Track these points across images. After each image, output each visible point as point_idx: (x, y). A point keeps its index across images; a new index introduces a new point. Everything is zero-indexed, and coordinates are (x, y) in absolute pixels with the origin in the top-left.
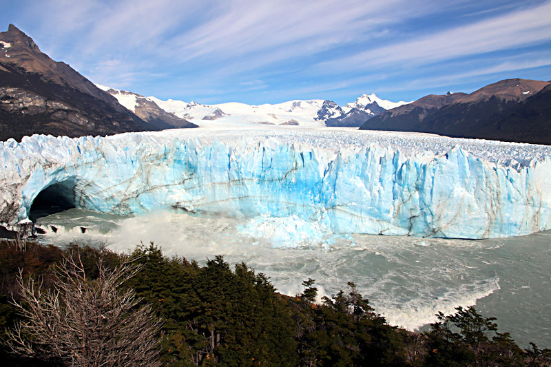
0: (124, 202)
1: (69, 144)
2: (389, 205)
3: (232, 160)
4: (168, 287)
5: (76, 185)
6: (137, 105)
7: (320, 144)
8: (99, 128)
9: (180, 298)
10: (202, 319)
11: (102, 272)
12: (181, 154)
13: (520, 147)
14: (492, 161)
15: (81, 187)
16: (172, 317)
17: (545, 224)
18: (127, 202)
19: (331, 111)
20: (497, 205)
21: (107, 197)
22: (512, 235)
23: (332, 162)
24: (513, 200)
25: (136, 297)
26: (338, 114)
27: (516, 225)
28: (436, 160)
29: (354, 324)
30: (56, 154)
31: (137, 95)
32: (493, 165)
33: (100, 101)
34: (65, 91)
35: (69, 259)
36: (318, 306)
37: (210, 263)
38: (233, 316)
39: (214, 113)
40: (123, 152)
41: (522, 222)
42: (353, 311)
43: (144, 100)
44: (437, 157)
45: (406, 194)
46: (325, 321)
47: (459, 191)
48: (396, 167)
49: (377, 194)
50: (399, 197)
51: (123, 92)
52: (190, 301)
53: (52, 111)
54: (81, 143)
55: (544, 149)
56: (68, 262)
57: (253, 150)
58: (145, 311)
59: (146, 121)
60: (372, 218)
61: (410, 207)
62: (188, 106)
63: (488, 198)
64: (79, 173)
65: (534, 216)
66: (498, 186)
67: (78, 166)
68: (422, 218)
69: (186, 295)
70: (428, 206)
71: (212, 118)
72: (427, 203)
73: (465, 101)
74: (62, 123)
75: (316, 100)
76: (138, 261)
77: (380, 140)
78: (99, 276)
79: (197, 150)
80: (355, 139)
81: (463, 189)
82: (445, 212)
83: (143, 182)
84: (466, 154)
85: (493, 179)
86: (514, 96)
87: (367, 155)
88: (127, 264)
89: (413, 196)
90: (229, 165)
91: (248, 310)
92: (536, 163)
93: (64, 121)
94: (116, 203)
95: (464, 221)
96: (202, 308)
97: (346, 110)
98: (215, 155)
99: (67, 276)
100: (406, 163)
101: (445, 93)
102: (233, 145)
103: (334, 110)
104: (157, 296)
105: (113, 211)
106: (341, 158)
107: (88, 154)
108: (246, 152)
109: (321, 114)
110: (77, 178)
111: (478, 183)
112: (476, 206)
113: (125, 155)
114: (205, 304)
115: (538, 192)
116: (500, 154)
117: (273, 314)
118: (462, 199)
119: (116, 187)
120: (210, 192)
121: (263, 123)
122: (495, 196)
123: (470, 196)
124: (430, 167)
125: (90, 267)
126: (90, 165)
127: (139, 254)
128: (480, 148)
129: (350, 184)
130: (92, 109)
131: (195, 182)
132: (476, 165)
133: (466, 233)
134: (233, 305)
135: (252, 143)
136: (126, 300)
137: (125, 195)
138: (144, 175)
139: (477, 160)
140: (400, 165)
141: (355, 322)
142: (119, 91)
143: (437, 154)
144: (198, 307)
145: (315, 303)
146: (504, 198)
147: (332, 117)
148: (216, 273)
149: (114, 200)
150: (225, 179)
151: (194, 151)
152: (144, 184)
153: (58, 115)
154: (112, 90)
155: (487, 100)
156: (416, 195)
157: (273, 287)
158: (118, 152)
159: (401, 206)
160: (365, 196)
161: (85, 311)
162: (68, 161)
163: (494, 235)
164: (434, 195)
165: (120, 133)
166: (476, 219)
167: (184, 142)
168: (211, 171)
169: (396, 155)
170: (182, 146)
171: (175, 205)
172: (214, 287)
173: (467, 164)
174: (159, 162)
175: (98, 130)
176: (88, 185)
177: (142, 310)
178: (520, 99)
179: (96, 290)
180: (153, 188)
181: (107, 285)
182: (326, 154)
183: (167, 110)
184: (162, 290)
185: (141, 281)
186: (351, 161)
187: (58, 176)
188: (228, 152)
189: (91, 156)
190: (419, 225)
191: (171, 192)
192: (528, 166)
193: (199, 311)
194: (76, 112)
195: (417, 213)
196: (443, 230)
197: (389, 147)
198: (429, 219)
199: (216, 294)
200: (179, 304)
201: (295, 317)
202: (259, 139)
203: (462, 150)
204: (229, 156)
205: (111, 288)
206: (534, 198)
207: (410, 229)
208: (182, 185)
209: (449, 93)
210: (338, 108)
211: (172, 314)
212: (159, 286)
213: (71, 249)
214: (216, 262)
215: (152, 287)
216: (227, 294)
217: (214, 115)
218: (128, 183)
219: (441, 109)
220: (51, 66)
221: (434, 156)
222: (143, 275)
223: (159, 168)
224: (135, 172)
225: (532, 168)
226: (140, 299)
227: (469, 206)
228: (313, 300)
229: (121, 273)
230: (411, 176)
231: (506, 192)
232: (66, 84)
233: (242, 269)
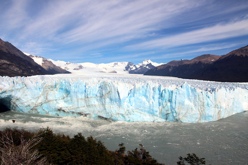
0: (35, 108)
1: (9, 80)
2: (157, 108)
3: (87, 89)
4: (55, 148)
5: (11, 100)
6: (43, 62)
7: (126, 81)
8: (24, 73)
9: (61, 154)
10: (71, 164)
11: (22, 142)
12: (63, 85)
13: (211, 83)
14: (200, 88)
15: (13, 100)
16: (57, 163)
17: (223, 116)
18: (36, 108)
19: (131, 67)
20: (203, 108)
21: (27, 105)
22: (210, 121)
23: (132, 89)
24: (210, 106)
25: (39, 154)
26: (134, 68)
27: (211, 116)
28: (177, 88)
29: (143, 163)
30: (2, 84)
31: (43, 58)
32: (201, 91)
33: (25, 60)
34: (8, 55)
35: (5, 136)
36: (126, 156)
37: (76, 136)
38: (86, 161)
39: (79, 67)
40: (35, 84)
41: (214, 115)
42: (142, 157)
43: (46, 60)
44: (177, 87)
45: (164, 104)
46: (129, 162)
47: (187, 102)
48: (160, 91)
49: (152, 103)
50: (161, 105)
51: (36, 56)
52: (65, 155)
53: (1, 64)
54: (15, 80)
55: (221, 84)
56: (5, 137)
57: (96, 84)
58: (43, 161)
59: (47, 70)
60: (150, 114)
61: (166, 109)
62: (67, 64)
63: (199, 105)
64: (13, 94)
65: (219, 113)
66: (203, 100)
67: (13, 90)
68: (171, 114)
69: (64, 152)
70: (174, 109)
71: (77, 69)
72: (173, 107)
73: (188, 63)
74: (6, 70)
75: (124, 62)
76: (41, 136)
77: (153, 80)
78: (20, 144)
79: (71, 84)
80: (142, 79)
81: (189, 101)
82: (182, 111)
83: (44, 98)
84: (190, 86)
85: (201, 96)
86: (208, 61)
87: (147, 86)
88: (35, 138)
89: (167, 104)
90: (85, 91)
91: (93, 159)
92: (218, 90)
93: (7, 69)
94: (31, 108)
95: (190, 115)
96: (71, 158)
97: (138, 66)
98: (78, 86)
99: (3, 144)
100: (164, 90)
101: (180, 60)
102: (87, 81)
103: (132, 66)
104: (49, 153)
105: (29, 112)
106: (136, 88)
107: (18, 85)
108: (93, 85)
109: (127, 68)
110: (12, 96)
111: (195, 98)
112: (194, 108)
113: (36, 85)
114: (73, 156)
115: (219, 102)
116: (204, 86)
117: (105, 160)
118: (189, 105)
119: (31, 101)
120: (76, 103)
121: (101, 72)
122: (202, 104)
123: (192, 104)
124: (175, 91)
125: (16, 139)
126: (19, 90)
127: (42, 132)
128: (195, 83)
129: (140, 99)
130: (21, 64)
131: (69, 98)
132: (194, 90)
133: (191, 120)
134: (86, 156)
135: (96, 80)
136: (34, 155)
137: (36, 104)
138: (45, 95)
139: (194, 88)
140: (162, 91)
141: (143, 162)
142: (35, 56)
143: (177, 86)
144: (69, 158)
145: (124, 154)
146: (206, 105)
147: (131, 69)
148: (78, 141)
149: (30, 107)
150: (83, 97)
151: (69, 84)
152: (45, 99)
153: (4, 66)
154: (31, 56)
155: (197, 63)
156: (169, 104)
157: (105, 147)
158: (33, 84)
159: (162, 109)
160: (146, 104)
161: (12, 162)
162: (8, 88)
163: (203, 121)
164: (176, 104)
165: (34, 75)
166: (194, 114)
167: (65, 80)
168: (77, 93)
169: (160, 86)
170: (64, 82)
171: (59, 109)
172: (77, 148)
173: (190, 90)
174: (52, 89)
175: (24, 74)
176: (18, 99)
177: (42, 160)
178: (211, 63)
179: (19, 151)
180: (49, 101)
181: (24, 148)
182: (129, 86)
183: (57, 65)
184: (52, 150)
185: (42, 145)
186: (140, 89)
187: (2, 95)
188: (85, 85)
189: (19, 86)
190: (171, 117)
191: (58, 103)
192: (215, 91)
193: (70, 160)
194: (13, 65)
195: (170, 112)
196: (181, 120)
197: (157, 83)
198: (175, 114)
199: (78, 151)
200: (60, 156)
201: (115, 161)
202: (99, 79)
203: (188, 84)
204: (85, 86)
205: (26, 150)
206: (218, 105)
207: (166, 119)
208: (63, 100)
209: (181, 60)
210: (134, 66)
211: (57, 162)
212: (50, 148)
213: (7, 131)
214: (78, 136)
215: (47, 148)
216: (83, 151)
217: (79, 68)
218: (37, 98)
219: (179, 66)
220: (2, 43)
221: (176, 87)
222: (43, 143)
223: (53, 92)
224: (41, 93)
225: (217, 92)
226: (41, 155)
227: (192, 108)
228: (123, 153)
229: (32, 142)
230: (166, 96)
231: (207, 102)
232: (9, 52)
233: (90, 139)
